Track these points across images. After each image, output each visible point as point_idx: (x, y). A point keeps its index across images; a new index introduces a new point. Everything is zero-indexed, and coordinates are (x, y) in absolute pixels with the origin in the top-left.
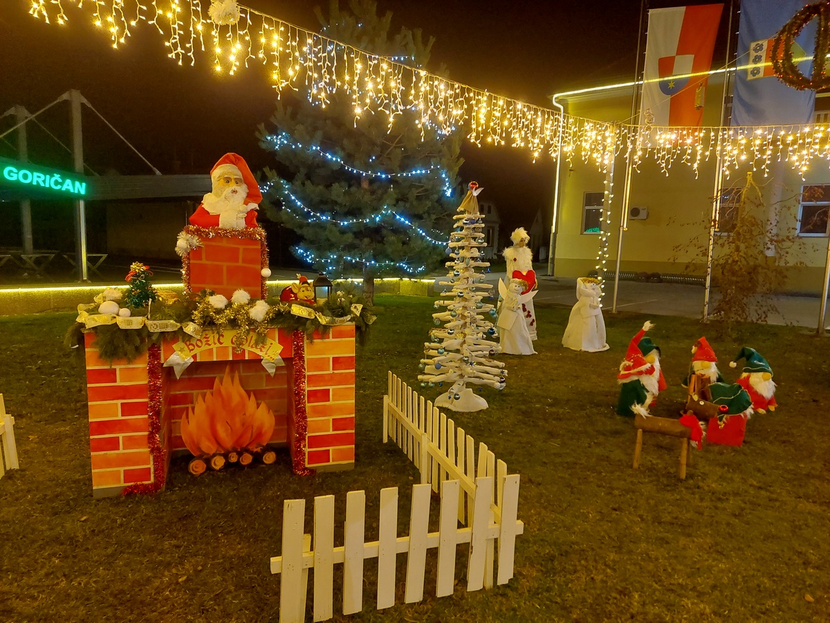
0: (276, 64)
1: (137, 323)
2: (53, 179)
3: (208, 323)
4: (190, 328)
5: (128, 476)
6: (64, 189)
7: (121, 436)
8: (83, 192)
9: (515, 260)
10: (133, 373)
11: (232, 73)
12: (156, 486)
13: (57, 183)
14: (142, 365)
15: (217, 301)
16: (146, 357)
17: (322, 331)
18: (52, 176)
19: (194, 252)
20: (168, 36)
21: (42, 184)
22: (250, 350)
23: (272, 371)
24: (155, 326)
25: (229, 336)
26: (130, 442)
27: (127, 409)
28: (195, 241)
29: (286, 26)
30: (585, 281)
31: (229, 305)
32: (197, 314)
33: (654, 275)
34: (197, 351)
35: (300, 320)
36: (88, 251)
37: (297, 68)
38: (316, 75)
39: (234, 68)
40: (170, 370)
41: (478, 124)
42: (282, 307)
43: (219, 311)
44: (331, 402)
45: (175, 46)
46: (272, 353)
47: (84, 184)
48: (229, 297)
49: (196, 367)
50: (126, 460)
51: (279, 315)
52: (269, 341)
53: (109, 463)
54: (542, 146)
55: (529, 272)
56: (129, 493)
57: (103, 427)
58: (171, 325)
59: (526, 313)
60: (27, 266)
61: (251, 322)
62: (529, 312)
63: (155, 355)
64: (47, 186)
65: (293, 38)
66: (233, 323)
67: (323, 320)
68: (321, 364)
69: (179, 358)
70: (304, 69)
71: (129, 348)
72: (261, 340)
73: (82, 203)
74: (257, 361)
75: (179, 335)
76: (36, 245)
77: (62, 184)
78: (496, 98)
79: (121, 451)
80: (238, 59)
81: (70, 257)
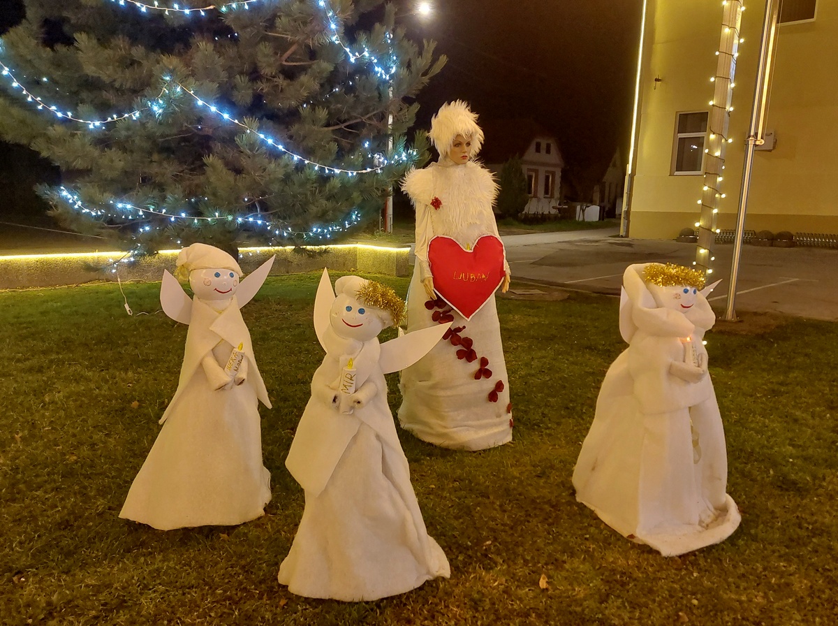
30: (654, 276)
33: (781, 236)
59: (475, 366)
62: (484, 362)
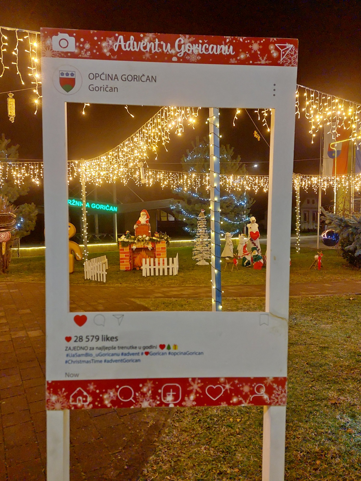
0: (162, 181)
1: (127, 240)
2: (107, 207)
3: (139, 241)
4: (136, 241)
5: (126, 268)
6: (110, 210)
7: (125, 261)
8: (116, 211)
9: (251, 228)
10: (127, 249)
11: (150, 186)
12: (130, 270)
13: (108, 208)
14: (128, 248)
15: (140, 237)
16: (129, 247)
17: (159, 242)
18: (106, 206)
19: (137, 228)
20: (136, 180)
21: (103, 209)
22: (146, 246)
23: (150, 250)
24: (130, 241)
25: (142, 243)
26: (126, 262)
27: (126, 256)
28: (137, 226)
29: (164, 172)
31: (142, 237)
32: (137, 239)
34: (137, 246)
35: (155, 240)
36: (118, 233)
37: (167, 181)
38: (172, 182)
39: (151, 184)
40: (133, 249)
41: (229, 185)
42: (151, 238)
43: (140, 238)
44: (161, 256)
45: (137, 182)
46: (150, 246)
47: (117, 208)
48: (142, 236)
49: (137, 249)
50: (126, 265)
51: (150, 239)
52: (149, 244)
53: (123, 265)
54: (259, 188)
55: (257, 232)
56: (126, 271)
57: (122, 259)
58: (132, 241)
60: (97, 239)
61: (146, 240)
63: (130, 246)
64: (105, 209)
65: (166, 174)
66: (143, 241)
67: (159, 240)
68: (159, 248)
69: (134, 247)
70: (169, 181)
71: (126, 245)
72: (148, 244)
73: (116, 214)
74: (147, 248)
75: (134, 243)
76: (99, 232)
77: (109, 208)
78: (236, 176)
79: (125, 263)
80: (152, 182)
81: (111, 235)
